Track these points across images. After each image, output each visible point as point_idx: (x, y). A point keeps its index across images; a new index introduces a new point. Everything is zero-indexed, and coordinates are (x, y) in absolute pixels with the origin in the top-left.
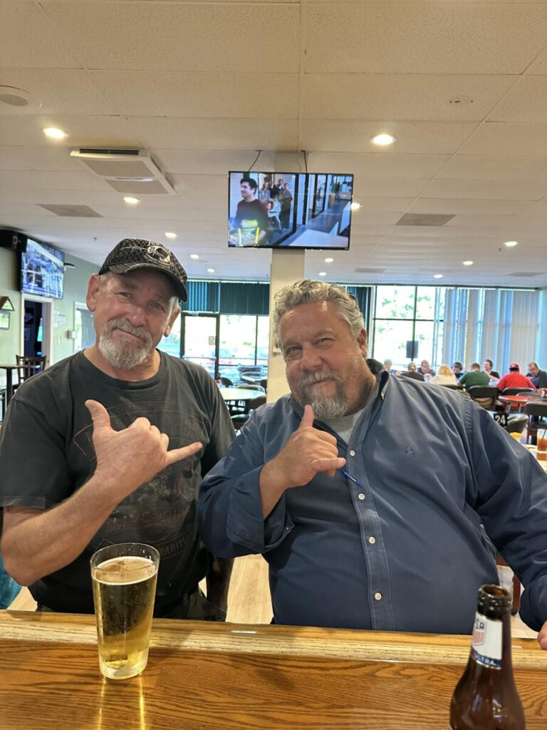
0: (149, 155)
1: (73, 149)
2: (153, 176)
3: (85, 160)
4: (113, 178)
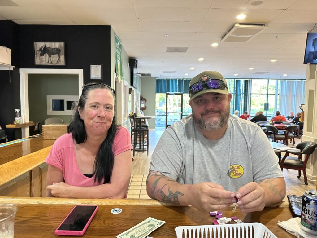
1: (236, 23)
2: (256, 34)
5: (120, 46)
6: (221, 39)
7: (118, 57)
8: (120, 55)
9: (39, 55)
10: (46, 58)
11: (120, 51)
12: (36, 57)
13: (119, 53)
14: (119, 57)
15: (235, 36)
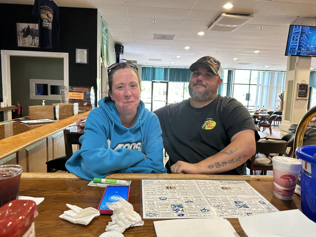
1: (222, 12)
2: (240, 24)
5: (106, 31)
6: (207, 28)
7: (104, 42)
8: (106, 40)
9: (22, 37)
10: (29, 40)
11: (106, 36)
12: (18, 39)
13: (105, 37)
14: (106, 42)
15: (221, 25)
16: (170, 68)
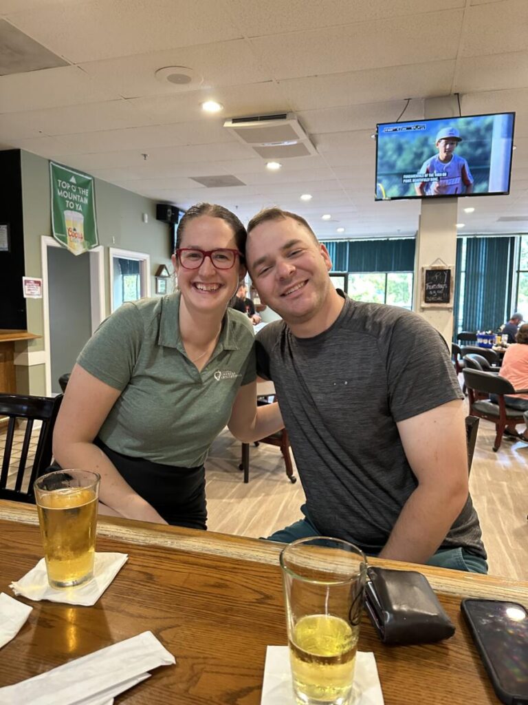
0: (296, 117)
1: (226, 120)
2: (298, 138)
3: (236, 130)
4: (260, 145)
5: (85, 184)
7: (68, 205)
8: (86, 201)
11: (79, 194)
13: (74, 197)
14: (78, 205)
16: (350, 243)
